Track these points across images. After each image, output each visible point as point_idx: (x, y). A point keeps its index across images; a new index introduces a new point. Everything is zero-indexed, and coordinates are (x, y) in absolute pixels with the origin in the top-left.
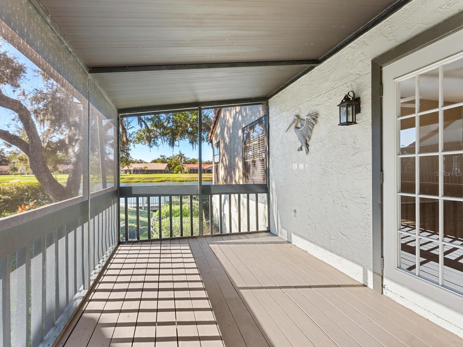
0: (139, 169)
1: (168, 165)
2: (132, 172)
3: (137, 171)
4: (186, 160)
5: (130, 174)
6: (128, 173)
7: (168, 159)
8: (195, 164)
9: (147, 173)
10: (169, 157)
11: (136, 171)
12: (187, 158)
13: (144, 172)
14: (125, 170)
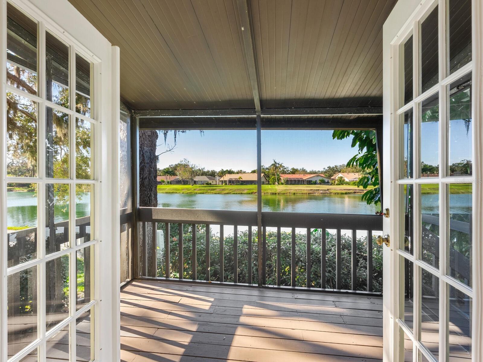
0: (234, 179)
1: (264, 175)
2: (228, 183)
3: (233, 181)
4: (285, 170)
5: (225, 185)
6: (224, 184)
7: (267, 169)
8: (295, 174)
9: (242, 184)
10: (268, 167)
11: (231, 182)
12: (285, 167)
13: (239, 183)
14: (222, 181)
